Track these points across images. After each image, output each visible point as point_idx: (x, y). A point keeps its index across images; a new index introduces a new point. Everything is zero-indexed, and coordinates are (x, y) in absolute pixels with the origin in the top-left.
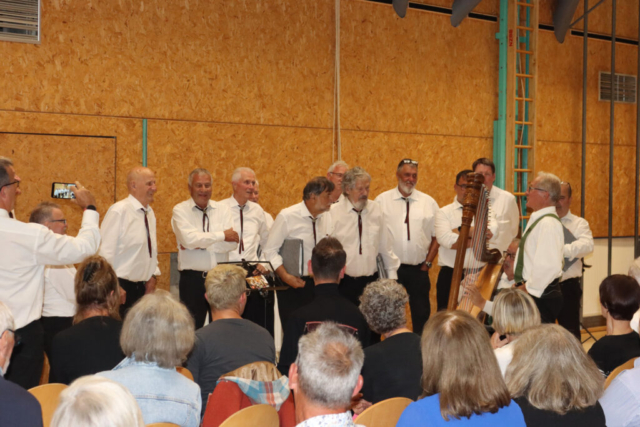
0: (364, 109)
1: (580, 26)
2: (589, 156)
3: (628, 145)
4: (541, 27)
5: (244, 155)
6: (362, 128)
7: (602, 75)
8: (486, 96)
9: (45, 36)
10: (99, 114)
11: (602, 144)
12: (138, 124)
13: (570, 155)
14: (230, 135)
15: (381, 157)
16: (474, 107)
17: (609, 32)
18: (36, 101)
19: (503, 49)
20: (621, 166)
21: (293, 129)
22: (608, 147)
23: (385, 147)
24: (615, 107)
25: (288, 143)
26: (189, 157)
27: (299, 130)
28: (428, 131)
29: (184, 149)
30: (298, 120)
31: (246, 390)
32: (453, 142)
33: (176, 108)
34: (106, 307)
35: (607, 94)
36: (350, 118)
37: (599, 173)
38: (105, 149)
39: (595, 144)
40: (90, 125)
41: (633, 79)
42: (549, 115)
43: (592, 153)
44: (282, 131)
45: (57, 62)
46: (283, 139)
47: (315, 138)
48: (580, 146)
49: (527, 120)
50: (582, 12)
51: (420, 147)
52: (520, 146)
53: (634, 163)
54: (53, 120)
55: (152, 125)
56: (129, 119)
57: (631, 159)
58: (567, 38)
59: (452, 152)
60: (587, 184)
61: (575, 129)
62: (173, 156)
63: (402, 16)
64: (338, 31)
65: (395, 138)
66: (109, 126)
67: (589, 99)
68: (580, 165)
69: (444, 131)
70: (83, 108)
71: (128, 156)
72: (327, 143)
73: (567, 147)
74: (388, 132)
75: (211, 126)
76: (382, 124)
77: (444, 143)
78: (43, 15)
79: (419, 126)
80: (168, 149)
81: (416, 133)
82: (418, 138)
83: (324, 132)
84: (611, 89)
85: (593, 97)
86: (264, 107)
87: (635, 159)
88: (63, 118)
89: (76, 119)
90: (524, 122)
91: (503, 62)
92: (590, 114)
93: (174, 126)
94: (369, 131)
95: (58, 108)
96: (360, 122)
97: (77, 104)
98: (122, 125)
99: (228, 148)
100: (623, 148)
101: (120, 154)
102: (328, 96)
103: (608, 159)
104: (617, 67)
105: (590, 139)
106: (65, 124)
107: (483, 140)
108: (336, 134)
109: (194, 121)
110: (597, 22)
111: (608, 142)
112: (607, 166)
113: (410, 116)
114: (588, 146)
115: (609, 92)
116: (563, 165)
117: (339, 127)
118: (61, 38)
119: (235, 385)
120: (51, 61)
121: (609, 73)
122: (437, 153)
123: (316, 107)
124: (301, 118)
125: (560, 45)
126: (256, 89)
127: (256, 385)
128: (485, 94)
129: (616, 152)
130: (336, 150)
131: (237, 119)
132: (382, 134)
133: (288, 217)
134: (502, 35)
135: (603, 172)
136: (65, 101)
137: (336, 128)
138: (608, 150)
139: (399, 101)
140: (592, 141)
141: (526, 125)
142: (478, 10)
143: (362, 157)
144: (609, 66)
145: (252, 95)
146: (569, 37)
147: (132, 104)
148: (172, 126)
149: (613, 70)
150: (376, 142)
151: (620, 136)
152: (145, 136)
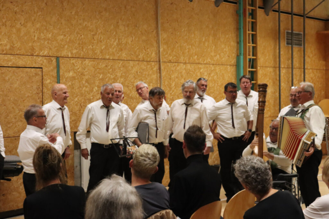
0: (173, 51)
1: (276, 7)
2: (282, 74)
3: (299, 68)
4: (259, 8)
5: (112, 77)
6: (172, 61)
7: (287, 33)
8: (233, 44)
10: (32, 55)
11: (287, 68)
12: (54, 60)
13: (273, 74)
14: (104, 65)
15: (182, 76)
16: (227, 49)
17: (290, 10)
19: (242, 18)
20: (296, 79)
21: (137, 62)
22: (291, 69)
23: (184, 71)
24: (294, 49)
25: (134, 70)
26: (83, 79)
27: (140, 63)
28: (205, 62)
29: (80, 74)
30: (140, 57)
32: (217, 68)
33: (74, 51)
35: (290, 43)
36: (166, 56)
37: (287, 83)
38: (36, 74)
39: (284, 68)
40: (27, 61)
41: (301, 34)
42: (263, 53)
43: (283, 71)
44: (131, 63)
45: (8, 25)
46: (132, 67)
47: (149, 66)
48: (278, 69)
49: (253, 56)
51: (201, 70)
52: (250, 69)
53: (303, 77)
54: (6, 58)
55: (62, 61)
56: (49, 57)
57: (301, 75)
58: (270, 13)
59: (217, 73)
60: (281, 88)
61: (275, 61)
62: (73, 78)
65: (189, 66)
66: (39, 61)
67: (282, 45)
68: (278, 79)
69: (212, 62)
70: (23, 51)
71: (49, 78)
72: (155, 69)
73: (271, 70)
74: (185, 63)
75: (94, 61)
76: (182, 59)
77: (213, 69)
79: (201, 59)
80: (71, 74)
81: (199, 64)
82: (200, 66)
83: (153, 64)
84: (291, 40)
85: (283, 43)
86: (121, 50)
87: (303, 75)
88: (12, 57)
89: (19, 58)
91: (242, 26)
92: (282, 53)
93: (74, 61)
94: (176, 62)
95: (9, 52)
96: (171, 58)
97: (20, 49)
98: (45, 61)
99: (103, 73)
100: (298, 70)
101: (45, 77)
102: (155, 44)
103: (291, 76)
104: (294, 28)
105: (282, 66)
106: (13, 60)
107: (232, 67)
108: (160, 65)
109: (83, 58)
110: (284, 5)
111: (291, 66)
112: (291, 79)
113: (196, 55)
114: (281, 69)
115: (290, 41)
116: (270, 79)
117: (161, 61)
118: (10, 11)
120: (4, 25)
121: (290, 31)
122: (210, 74)
123: (148, 50)
124: (141, 57)
125: (267, 17)
126: (117, 40)
128: (232, 43)
129: (295, 72)
130: (160, 73)
131: (107, 57)
132: (182, 64)
133: (141, 111)
134: (241, 12)
135: (288, 82)
136: (12, 48)
137: (159, 61)
138: (291, 71)
139: (190, 46)
140: (283, 66)
141: (253, 59)
143: (173, 77)
144: (290, 28)
145: (115, 43)
147: (50, 49)
148: (73, 61)
149: (292, 30)
150: (178, 68)
151: (296, 64)
152: (58, 67)
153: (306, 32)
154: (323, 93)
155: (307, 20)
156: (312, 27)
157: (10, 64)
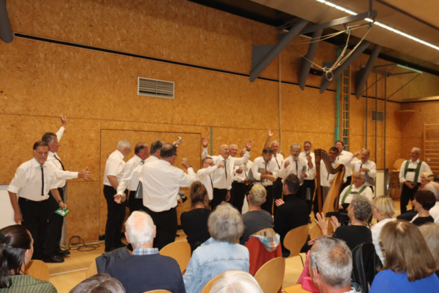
0: (289, 123)
1: (364, 94)
2: (368, 141)
3: (381, 136)
4: (352, 94)
6: (289, 130)
7: (373, 112)
8: (332, 119)
9: (176, 96)
10: (195, 125)
11: (373, 136)
12: (209, 129)
13: (361, 140)
14: (242, 133)
16: (328, 123)
17: (374, 96)
18: (172, 120)
19: (338, 102)
20: (379, 144)
21: (264, 131)
22: (375, 137)
23: (297, 137)
24: (377, 123)
26: (227, 141)
28: (312, 131)
29: (226, 138)
30: (266, 127)
31: (262, 241)
32: (321, 136)
33: (223, 123)
34: (204, 203)
35: (374, 118)
36: (285, 127)
37: (372, 146)
38: (197, 138)
39: (370, 136)
40: (192, 129)
41: (383, 113)
42: (354, 125)
43: (369, 139)
44: (261, 131)
45: (180, 106)
46: (261, 134)
48: (365, 136)
50: (365, 89)
51: (309, 137)
52: (344, 137)
54: (178, 127)
55: (214, 129)
56: (206, 127)
57: (382, 141)
59: (320, 139)
61: (363, 130)
62: (221, 140)
63: (303, 89)
64: (280, 95)
65: (300, 134)
66: (199, 129)
67: (368, 120)
68: (365, 144)
69: (317, 131)
70: (189, 122)
72: (277, 136)
73: (360, 137)
74: (298, 132)
75: (235, 130)
76: (296, 129)
77: (318, 136)
78: (175, 89)
79: (309, 129)
80: (220, 138)
81: (307, 132)
82: (308, 134)
84: (375, 116)
85: (370, 119)
86: (254, 122)
87: (384, 141)
88: (182, 127)
89: (186, 127)
90: (346, 128)
91: (338, 106)
92: (368, 125)
94: (291, 131)
95: (180, 123)
96: (288, 128)
97: (187, 121)
98: (203, 129)
99: (241, 138)
102: (277, 118)
103: (375, 141)
104: (378, 108)
105: (368, 134)
106: (183, 128)
107: (331, 135)
108: (280, 133)
109: (228, 128)
110: (371, 92)
111: (375, 135)
112: (375, 144)
113: (305, 126)
114: (367, 137)
116: (359, 144)
117: (281, 130)
118: (182, 97)
119: (257, 239)
120: (178, 106)
121: (375, 111)
122: (315, 139)
123: (272, 122)
125: (357, 101)
126: (251, 116)
127: (266, 239)
129: (377, 139)
131: (244, 127)
132: (296, 132)
134: (338, 97)
136: (183, 120)
139: (302, 120)
142: (330, 87)
144: (374, 108)
145: (250, 118)
146: (361, 98)
147: (207, 121)
148: (221, 129)
149: (376, 109)
150: (293, 135)
151: (379, 133)
152: (211, 133)
153: (387, 111)
154: (399, 154)
155: (388, 103)
156: (391, 108)
157: (181, 131)
